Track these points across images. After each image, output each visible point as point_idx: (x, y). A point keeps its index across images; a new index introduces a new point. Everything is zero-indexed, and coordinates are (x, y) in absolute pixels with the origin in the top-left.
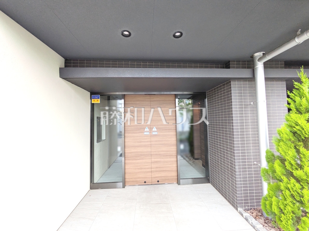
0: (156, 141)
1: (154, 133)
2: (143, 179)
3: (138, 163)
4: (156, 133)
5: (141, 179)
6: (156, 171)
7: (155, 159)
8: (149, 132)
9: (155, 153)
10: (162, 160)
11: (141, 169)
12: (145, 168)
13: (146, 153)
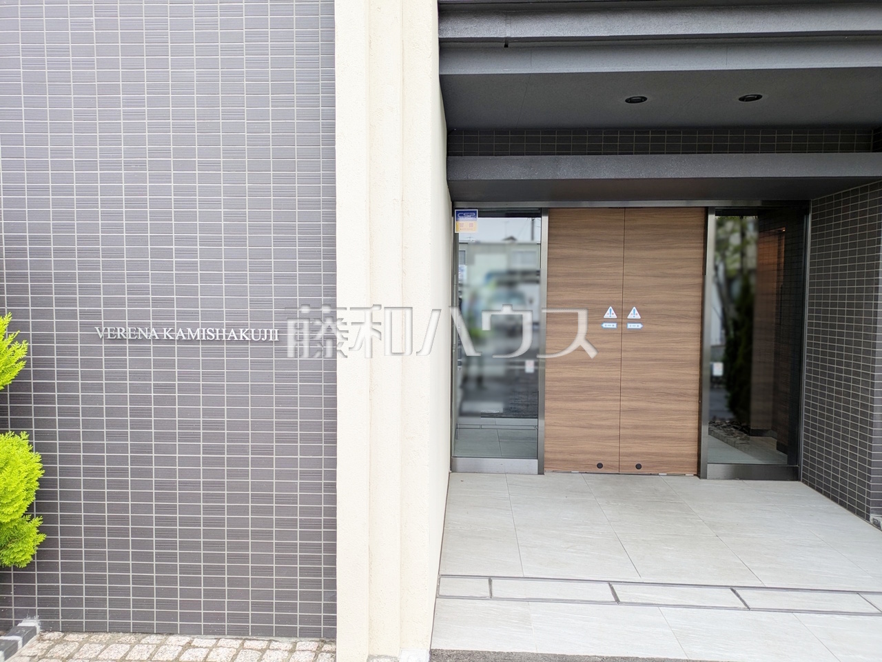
0: (637, 350)
1: (630, 326)
2: (595, 457)
3: (581, 410)
4: (640, 326)
5: (588, 456)
6: (635, 437)
7: (632, 400)
8: (618, 323)
9: (631, 385)
10: (654, 405)
11: (590, 427)
12: (601, 427)
13: (605, 384)
